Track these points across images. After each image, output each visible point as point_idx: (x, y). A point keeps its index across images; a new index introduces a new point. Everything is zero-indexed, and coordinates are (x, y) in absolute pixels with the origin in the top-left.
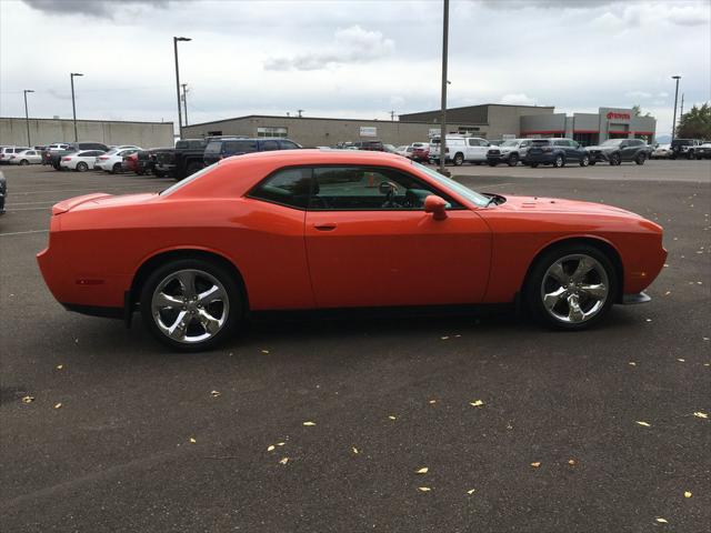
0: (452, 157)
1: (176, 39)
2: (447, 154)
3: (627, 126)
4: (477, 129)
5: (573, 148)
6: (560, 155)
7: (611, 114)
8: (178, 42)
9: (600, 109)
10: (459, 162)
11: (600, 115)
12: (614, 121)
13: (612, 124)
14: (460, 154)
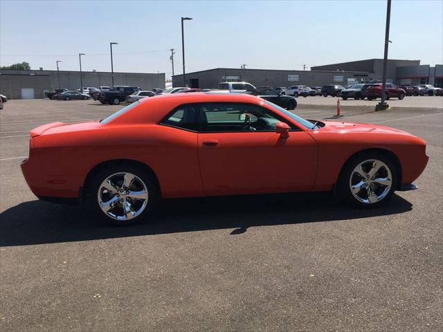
1: (183, 19)
4: (367, 76)
8: (184, 21)
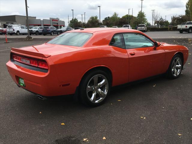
0: (16, 32)
2: (14, 31)
3: (57, 23)
4: (13, 23)
5: (55, 29)
6: (52, 31)
7: (53, 20)
9: (50, 18)
10: (18, 34)
11: (50, 20)
12: (54, 22)
13: (54, 23)
14: (18, 31)
